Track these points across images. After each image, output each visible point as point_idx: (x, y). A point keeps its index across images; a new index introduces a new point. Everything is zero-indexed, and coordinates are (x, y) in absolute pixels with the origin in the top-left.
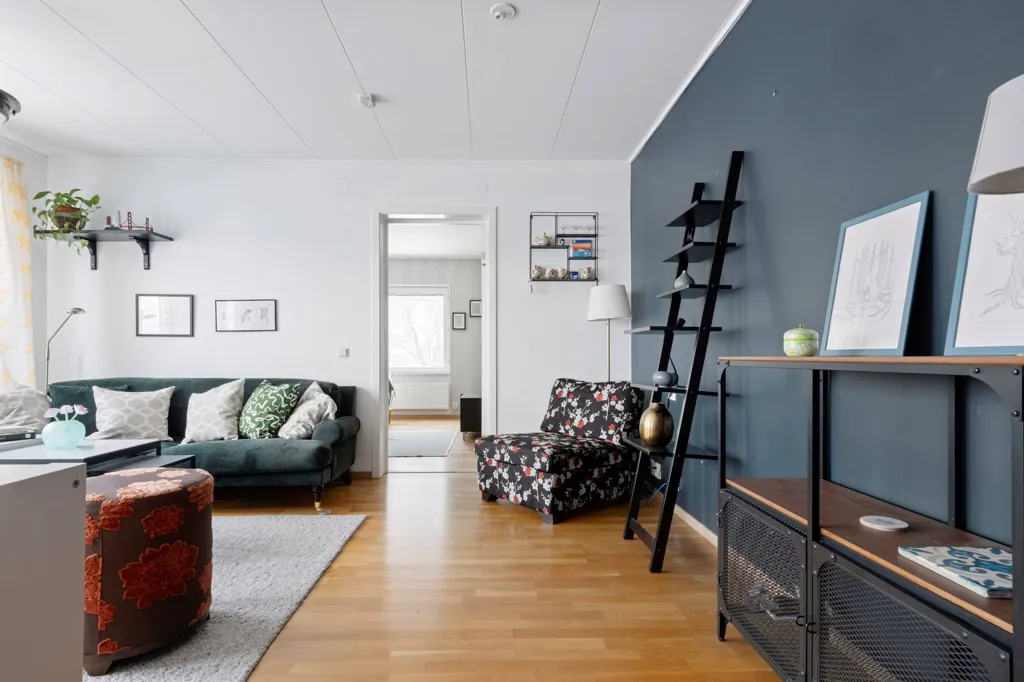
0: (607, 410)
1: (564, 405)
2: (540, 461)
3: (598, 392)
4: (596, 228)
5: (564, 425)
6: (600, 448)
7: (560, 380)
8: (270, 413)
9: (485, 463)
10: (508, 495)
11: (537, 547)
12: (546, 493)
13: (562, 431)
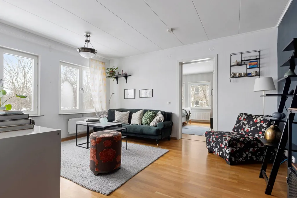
0: (259, 126)
1: (241, 123)
2: (225, 142)
3: (255, 119)
4: (260, 56)
5: (241, 130)
6: (254, 140)
7: (241, 113)
8: (148, 119)
9: (208, 140)
10: (215, 152)
11: (219, 172)
12: (227, 154)
13: (240, 132)
